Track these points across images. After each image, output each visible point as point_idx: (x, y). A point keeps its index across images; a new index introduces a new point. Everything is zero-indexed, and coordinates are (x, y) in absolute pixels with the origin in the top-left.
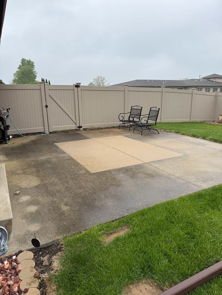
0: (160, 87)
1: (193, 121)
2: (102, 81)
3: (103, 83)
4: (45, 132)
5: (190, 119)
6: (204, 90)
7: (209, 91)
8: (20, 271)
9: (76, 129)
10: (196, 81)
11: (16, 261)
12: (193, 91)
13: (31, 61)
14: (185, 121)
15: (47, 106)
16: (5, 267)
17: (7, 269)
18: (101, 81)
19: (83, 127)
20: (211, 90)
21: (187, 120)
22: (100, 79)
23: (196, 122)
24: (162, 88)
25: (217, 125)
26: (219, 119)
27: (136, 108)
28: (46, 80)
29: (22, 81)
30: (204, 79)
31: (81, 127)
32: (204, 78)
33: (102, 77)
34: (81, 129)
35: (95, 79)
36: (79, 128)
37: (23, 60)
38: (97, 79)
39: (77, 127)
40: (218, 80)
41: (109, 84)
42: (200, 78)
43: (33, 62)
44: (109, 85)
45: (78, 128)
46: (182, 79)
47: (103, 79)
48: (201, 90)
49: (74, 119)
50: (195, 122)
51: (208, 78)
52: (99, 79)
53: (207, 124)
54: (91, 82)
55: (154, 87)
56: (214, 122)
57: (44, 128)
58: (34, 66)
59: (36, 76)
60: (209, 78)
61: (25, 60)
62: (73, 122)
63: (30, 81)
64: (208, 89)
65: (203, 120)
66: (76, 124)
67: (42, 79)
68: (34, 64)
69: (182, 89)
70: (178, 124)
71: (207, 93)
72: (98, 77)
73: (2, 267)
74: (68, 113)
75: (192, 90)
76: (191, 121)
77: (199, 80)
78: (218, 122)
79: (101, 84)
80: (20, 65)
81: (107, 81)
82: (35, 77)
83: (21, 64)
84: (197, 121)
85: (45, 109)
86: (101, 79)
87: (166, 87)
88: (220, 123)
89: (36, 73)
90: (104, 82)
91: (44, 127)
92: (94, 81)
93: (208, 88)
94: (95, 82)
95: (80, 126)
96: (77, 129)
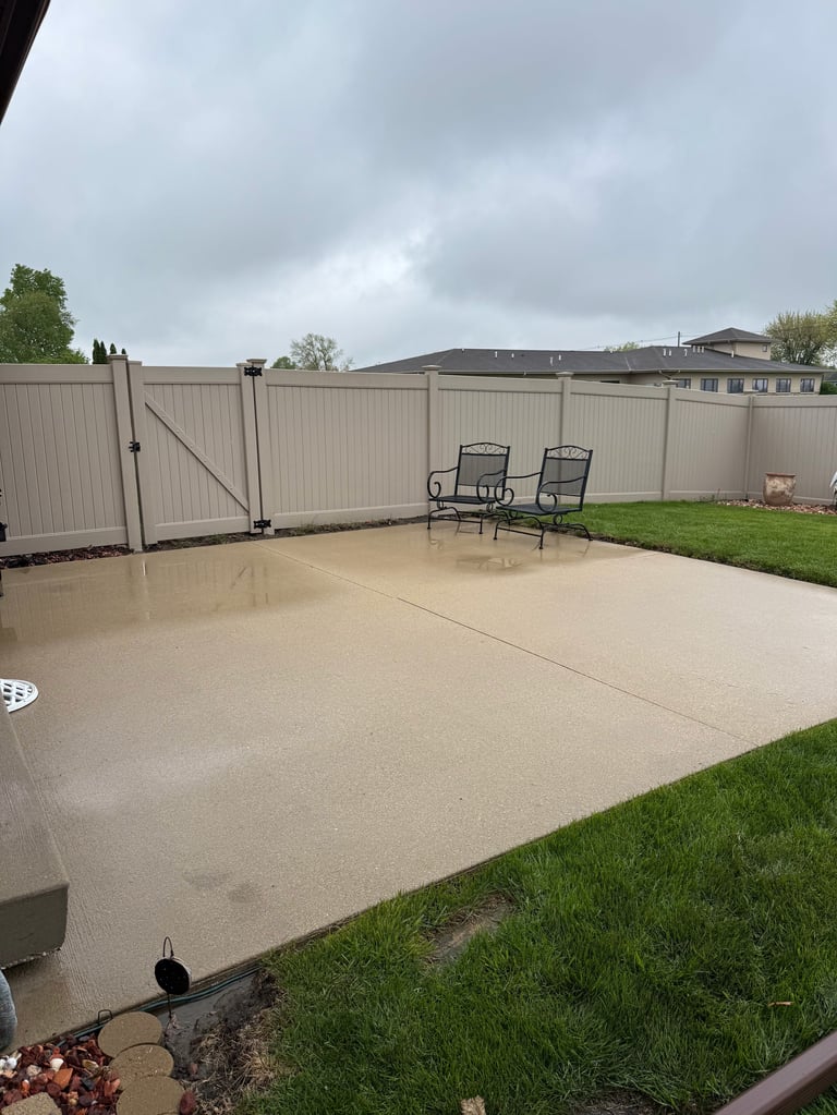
0: (553, 376)
1: (672, 499)
2: (324, 351)
3: (330, 360)
4: (127, 545)
5: (662, 491)
6: (696, 384)
7: (714, 389)
8: (119, 1092)
9: (246, 530)
10: (667, 352)
11: (94, 1053)
12: (669, 390)
13: (53, 274)
14: (645, 499)
15: (136, 447)
16: (57, 1081)
17: (67, 1090)
18: (319, 354)
19: (275, 525)
20: (723, 385)
21: (652, 494)
22: (319, 345)
23: (684, 502)
24: (560, 379)
25: (758, 511)
26: (765, 490)
27: (481, 452)
28: (112, 346)
29: (15, 351)
30: (697, 345)
31: (268, 524)
32: (695, 343)
33: (325, 337)
34: (269, 531)
35: (296, 345)
36: (259, 527)
37: (21, 274)
38: (305, 344)
39: (253, 524)
40: (741, 351)
41: (350, 362)
42: (681, 341)
43: (58, 280)
44: (352, 368)
45: (255, 527)
46: (617, 348)
47: (326, 345)
48: (686, 383)
49: (241, 494)
50: (679, 500)
51: (709, 344)
52: (311, 344)
53: (725, 507)
54: (281, 357)
55: (520, 375)
56: (747, 501)
57: (123, 528)
58: (63, 293)
59: (72, 332)
60: (712, 344)
61: (29, 271)
62: (238, 507)
63: (48, 349)
64: (709, 383)
65: (707, 493)
66: (248, 512)
67: (96, 343)
68: (64, 288)
69: (618, 382)
70: (623, 510)
71: (708, 395)
72: (310, 336)
73: (46, 1080)
74: (219, 473)
75: (666, 387)
76: (666, 498)
77: (677, 350)
78: (761, 503)
79: (322, 363)
80: (8, 291)
81: (341, 352)
82: (67, 335)
83: (11, 287)
84: (687, 499)
85: (127, 456)
86: (322, 346)
87: (576, 376)
88: (770, 504)
89: (72, 323)
90: (332, 354)
91: (126, 525)
92: (294, 354)
93: (709, 379)
94: (298, 354)
95: (263, 521)
96: (253, 531)
